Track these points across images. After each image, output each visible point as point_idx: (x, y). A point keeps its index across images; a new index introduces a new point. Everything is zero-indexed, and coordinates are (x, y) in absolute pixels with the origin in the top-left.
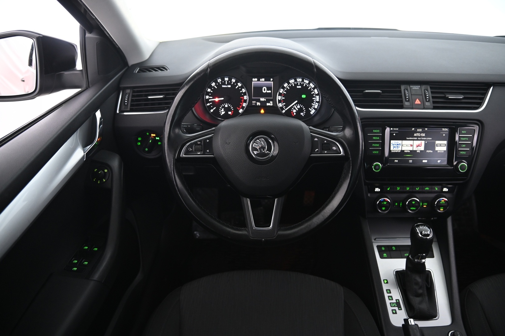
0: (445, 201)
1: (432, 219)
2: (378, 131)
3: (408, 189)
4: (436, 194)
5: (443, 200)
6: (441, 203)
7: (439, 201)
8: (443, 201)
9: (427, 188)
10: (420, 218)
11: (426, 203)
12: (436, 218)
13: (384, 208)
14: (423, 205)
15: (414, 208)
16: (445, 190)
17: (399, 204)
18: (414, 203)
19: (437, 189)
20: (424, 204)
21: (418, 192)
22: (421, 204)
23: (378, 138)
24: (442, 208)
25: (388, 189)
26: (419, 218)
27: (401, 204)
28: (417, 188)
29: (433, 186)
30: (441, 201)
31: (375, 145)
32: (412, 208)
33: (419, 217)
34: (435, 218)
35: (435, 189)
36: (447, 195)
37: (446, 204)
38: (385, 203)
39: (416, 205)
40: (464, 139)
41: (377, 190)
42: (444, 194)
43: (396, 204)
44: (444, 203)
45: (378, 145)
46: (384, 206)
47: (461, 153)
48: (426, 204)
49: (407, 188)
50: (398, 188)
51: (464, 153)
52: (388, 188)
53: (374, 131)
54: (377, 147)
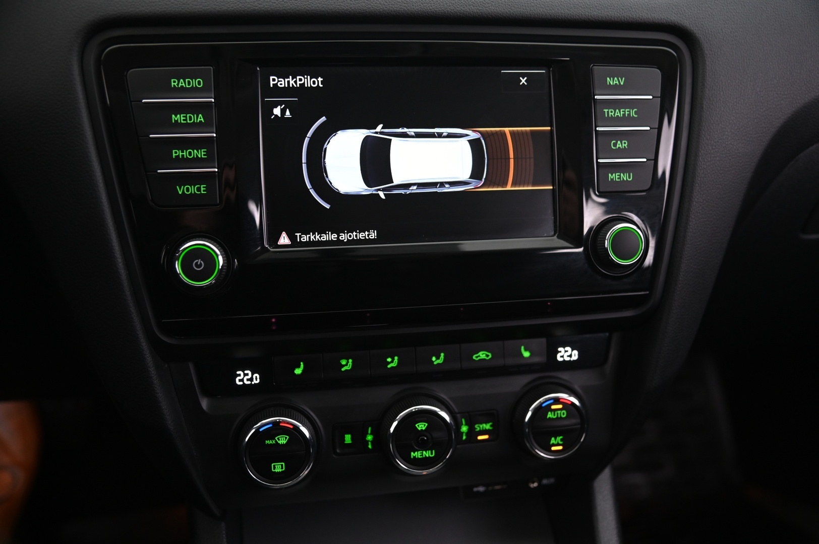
0: (568, 406)
1: (535, 485)
2: (197, 83)
3: (393, 363)
4: (522, 380)
5: (557, 401)
6: (550, 415)
7: (541, 411)
8: (560, 406)
9: (482, 355)
10: (481, 489)
11: (486, 423)
12: (552, 480)
13: (278, 468)
14: (472, 433)
15: (427, 454)
16: (567, 354)
17: (359, 439)
18: (421, 426)
19: (526, 354)
20: (479, 427)
21: (443, 375)
22: (464, 429)
23: (201, 118)
24: (559, 438)
25: (298, 371)
26: (475, 489)
27: (370, 438)
28: (438, 358)
29: (509, 343)
30: (548, 408)
31: (185, 154)
32: (416, 454)
33: (477, 486)
34: (545, 482)
35: (522, 355)
36: (578, 379)
37: (573, 421)
38: (283, 440)
39: (436, 435)
40: (619, 113)
41: (245, 377)
42: (565, 376)
43: (348, 439)
44: (564, 414)
45: (201, 154)
46: (278, 453)
47: (614, 176)
48: (487, 426)
49: (389, 360)
50: (344, 362)
51: (625, 177)
52: (299, 366)
53: (174, 83)
54: (197, 162)
